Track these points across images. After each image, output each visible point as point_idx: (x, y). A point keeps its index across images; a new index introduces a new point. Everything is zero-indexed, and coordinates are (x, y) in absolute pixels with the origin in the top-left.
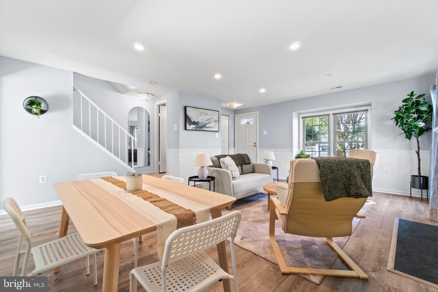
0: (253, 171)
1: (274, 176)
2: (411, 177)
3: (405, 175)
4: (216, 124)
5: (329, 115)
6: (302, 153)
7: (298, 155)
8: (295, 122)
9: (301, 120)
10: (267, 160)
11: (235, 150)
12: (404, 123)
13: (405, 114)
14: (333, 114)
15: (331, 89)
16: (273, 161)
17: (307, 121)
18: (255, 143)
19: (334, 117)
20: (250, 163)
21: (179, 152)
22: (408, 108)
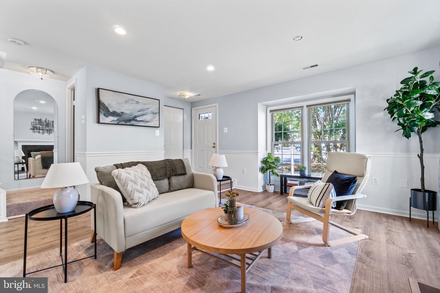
0: (192, 185)
1: (236, 185)
2: (411, 192)
3: (401, 187)
4: (154, 117)
5: (303, 107)
6: (269, 156)
7: (264, 158)
8: (261, 116)
9: (269, 115)
10: (217, 168)
11: (191, 152)
12: (403, 113)
13: (405, 100)
14: (307, 106)
15: (304, 69)
16: (224, 168)
17: (277, 115)
18: (214, 144)
19: (309, 110)
20: (185, 174)
21: (86, 157)
22: (409, 92)
